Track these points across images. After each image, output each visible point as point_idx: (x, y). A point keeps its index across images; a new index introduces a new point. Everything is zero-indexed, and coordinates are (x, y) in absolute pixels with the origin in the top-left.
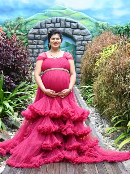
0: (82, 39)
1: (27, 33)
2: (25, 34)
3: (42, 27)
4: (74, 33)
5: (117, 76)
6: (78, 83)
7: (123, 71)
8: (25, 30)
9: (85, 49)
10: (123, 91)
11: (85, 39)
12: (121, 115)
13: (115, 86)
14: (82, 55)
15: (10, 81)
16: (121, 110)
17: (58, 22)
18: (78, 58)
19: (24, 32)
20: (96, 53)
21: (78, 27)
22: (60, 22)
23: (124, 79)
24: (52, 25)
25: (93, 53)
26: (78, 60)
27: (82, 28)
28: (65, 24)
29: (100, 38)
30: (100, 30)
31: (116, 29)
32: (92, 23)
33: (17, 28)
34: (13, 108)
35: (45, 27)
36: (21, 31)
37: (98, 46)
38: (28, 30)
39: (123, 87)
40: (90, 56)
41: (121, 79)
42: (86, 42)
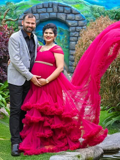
0: (76, 24)
1: (17, 18)
2: (15, 20)
3: (34, 13)
4: (67, 18)
5: (111, 67)
6: (72, 72)
7: (117, 63)
8: (15, 15)
9: (79, 35)
10: (117, 82)
11: (79, 24)
12: (115, 106)
13: (108, 77)
14: (76, 41)
15: (2, 72)
16: (115, 102)
17: (50, 6)
18: (72, 45)
19: (14, 17)
20: (90, 41)
21: (71, 12)
22: (52, 7)
23: (118, 70)
24: (44, 10)
25: (87, 41)
26: (72, 47)
27: (76, 12)
28: (58, 9)
29: (95, 24)
30: (95, 14)
31: (113, 13)
32: (87, 7)
33: (7, 13)
34: (5, 99)
35: (36, 12)
36: (11, 16)
37: (93, 34)
38: (18, 15)
39: (117, 78)
40: (84, 44)
41: (115, 70)
42: (81, 28)
